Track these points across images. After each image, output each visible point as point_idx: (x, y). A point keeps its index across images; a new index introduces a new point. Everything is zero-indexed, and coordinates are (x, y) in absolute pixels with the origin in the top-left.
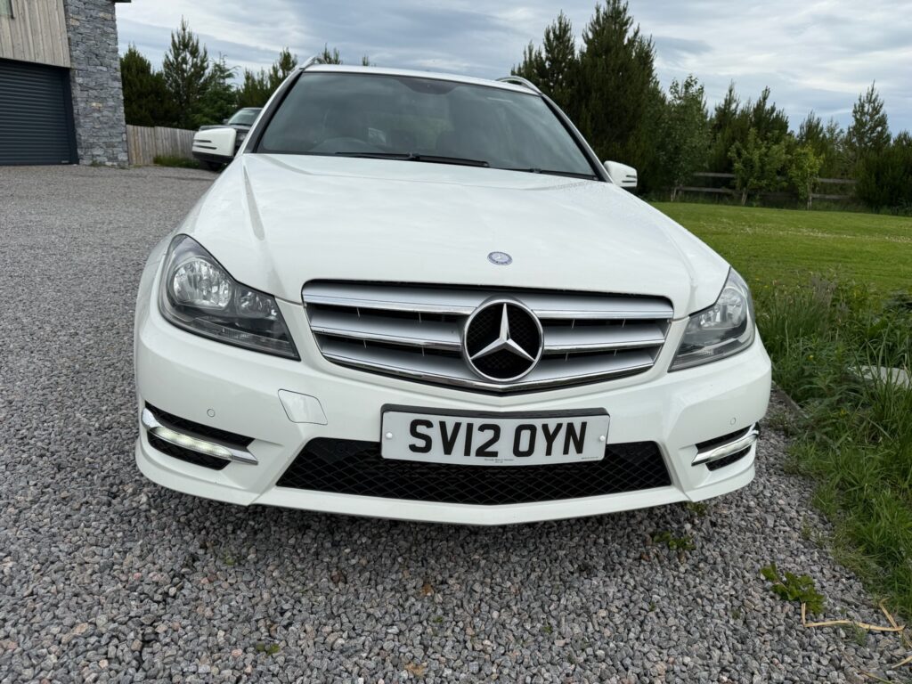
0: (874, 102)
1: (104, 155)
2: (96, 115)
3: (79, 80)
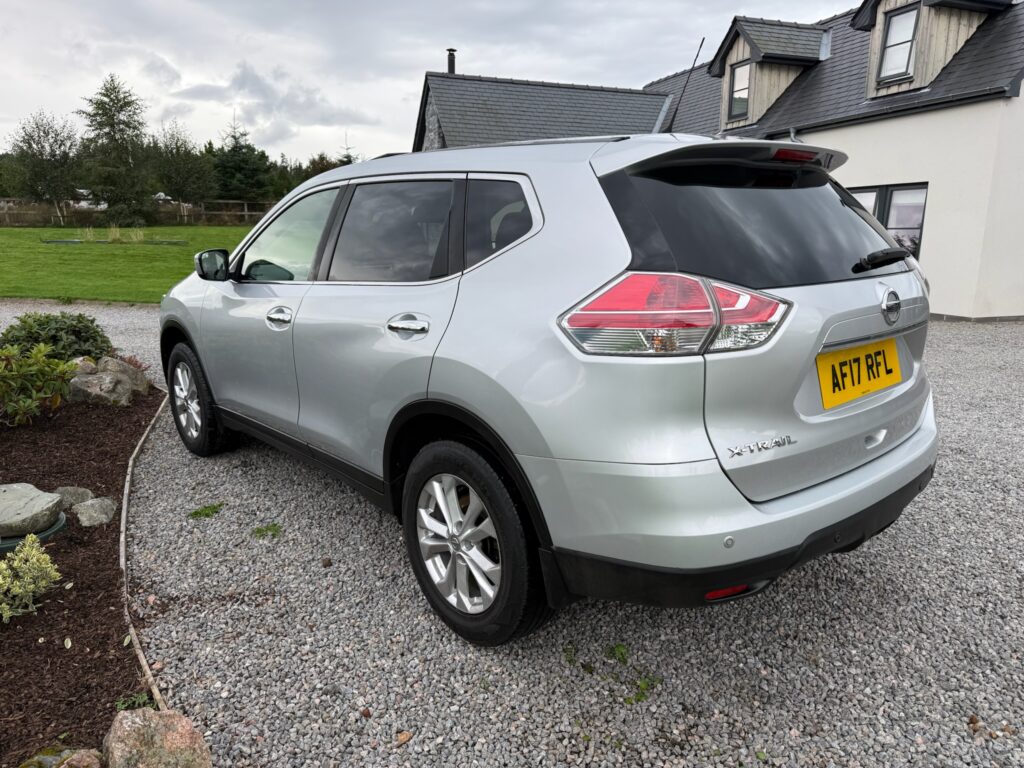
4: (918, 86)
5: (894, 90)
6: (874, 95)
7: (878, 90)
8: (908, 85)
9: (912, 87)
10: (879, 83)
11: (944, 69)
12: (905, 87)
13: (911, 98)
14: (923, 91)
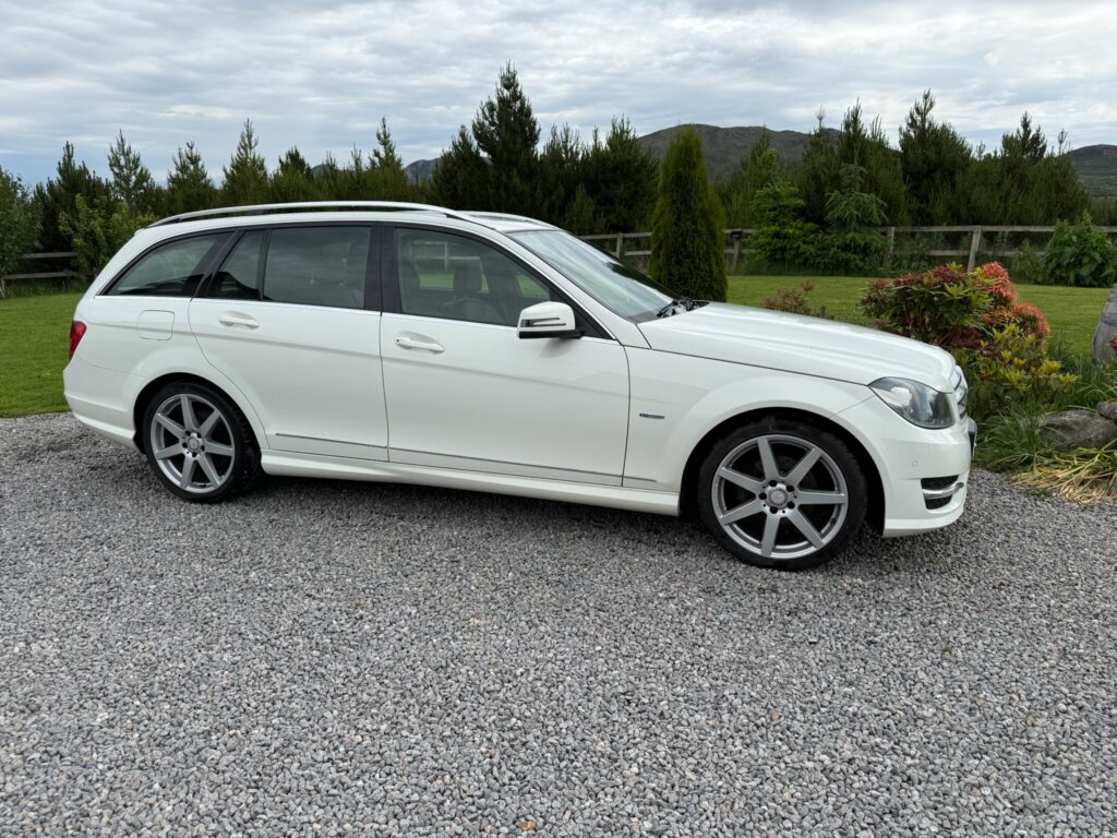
0: (128, 154)
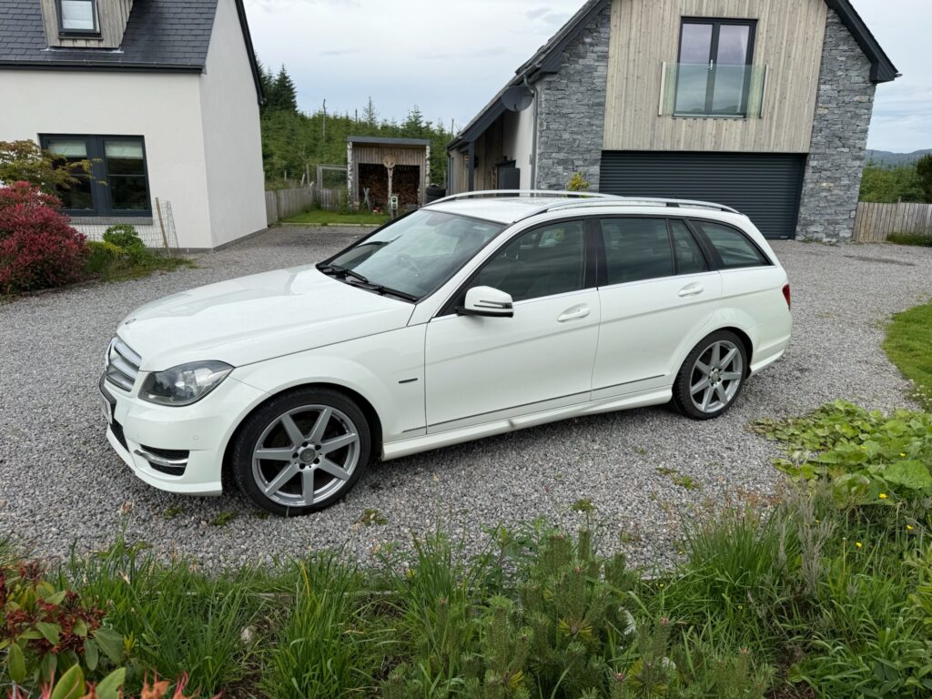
1: (823, 232)
2: (825, 194)
3: (813, 163)
4: (109, 46)
5: (81, 43)
6: (58, 44)
7: (61, 40)
8: (97, 42)
9: (102, 45)
10: (60, 33)
11: (124, 34)
12: (93, 44)
13: (106, 57)
14: (114, 52)
